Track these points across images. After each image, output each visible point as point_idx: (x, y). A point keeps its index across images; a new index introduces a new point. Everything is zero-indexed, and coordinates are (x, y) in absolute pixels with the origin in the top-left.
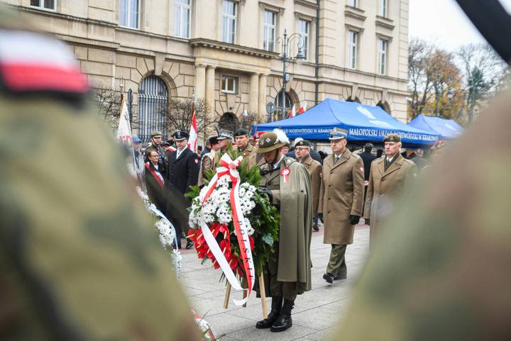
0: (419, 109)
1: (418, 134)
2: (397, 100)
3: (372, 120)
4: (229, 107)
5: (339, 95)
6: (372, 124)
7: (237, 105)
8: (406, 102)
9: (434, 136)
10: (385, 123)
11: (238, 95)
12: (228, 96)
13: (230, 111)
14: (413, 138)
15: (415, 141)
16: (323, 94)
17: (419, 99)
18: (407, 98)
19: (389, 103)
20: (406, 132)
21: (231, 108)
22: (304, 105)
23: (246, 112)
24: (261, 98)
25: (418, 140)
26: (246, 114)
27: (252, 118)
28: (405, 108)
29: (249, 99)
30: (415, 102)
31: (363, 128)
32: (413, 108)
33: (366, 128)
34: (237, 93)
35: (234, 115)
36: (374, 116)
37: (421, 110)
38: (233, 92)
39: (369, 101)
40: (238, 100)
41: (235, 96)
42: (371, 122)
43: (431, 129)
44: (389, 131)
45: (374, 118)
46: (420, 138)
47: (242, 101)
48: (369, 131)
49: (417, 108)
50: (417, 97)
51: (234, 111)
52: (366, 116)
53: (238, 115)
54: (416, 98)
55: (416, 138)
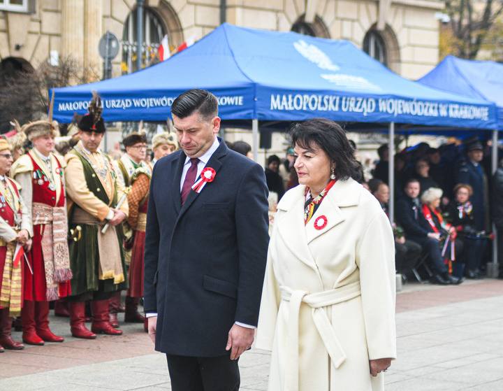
0: (474, 40)
1: (439, 102)
2: (414, 19)
3: (328, 72)
4: (14, 43)
5: (277, 11)
6: (327, 82)
7: (34, 39)
8: (436, 25)
9: (478, 106)
10: (360, 79)
11: (36, 16)
12: (11, 18)
13: (16, 54)
14: (425, 112)
15: (433, 118)
16: (239, 11)
17: (474, 16)
18: (439, 16)
19: (396, 27)
20: (408, 100)
21: (18, 48)
22: (190, 37)
23: (55, 54)
24: (91, 23)
25: (439, 118)
26: (54, 62)
27: (65, 71)
28: (433, 38)
29: (62, 24)
30: (465, 22)
31: (303, 92)
32: (460, 36)
33: (310, 92)
34: (31, 11)
35: (27, 63)
36: (335, 62)
37: (479, 42)
38: (24, 7)
39: (347, 24)
40: (35, 27)
41: (26, 19)
42: (325, 77)
43: (472, 88)
44: (366, 97)
45: (335, 68)
46: (443, 113)
47: (45, 30)
48: (318, 99)
49: (470, 38)
50: (470, 10)
51: (26, 55)
52: (315, 64)
53: (35, 65)
54: (466, 13)
55: (434, 113)
